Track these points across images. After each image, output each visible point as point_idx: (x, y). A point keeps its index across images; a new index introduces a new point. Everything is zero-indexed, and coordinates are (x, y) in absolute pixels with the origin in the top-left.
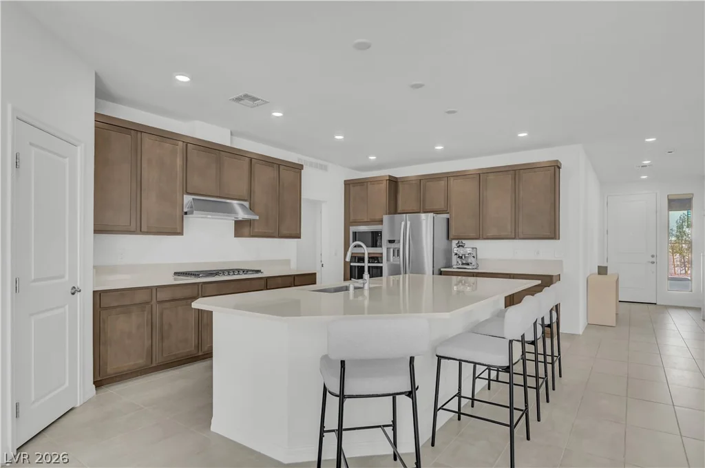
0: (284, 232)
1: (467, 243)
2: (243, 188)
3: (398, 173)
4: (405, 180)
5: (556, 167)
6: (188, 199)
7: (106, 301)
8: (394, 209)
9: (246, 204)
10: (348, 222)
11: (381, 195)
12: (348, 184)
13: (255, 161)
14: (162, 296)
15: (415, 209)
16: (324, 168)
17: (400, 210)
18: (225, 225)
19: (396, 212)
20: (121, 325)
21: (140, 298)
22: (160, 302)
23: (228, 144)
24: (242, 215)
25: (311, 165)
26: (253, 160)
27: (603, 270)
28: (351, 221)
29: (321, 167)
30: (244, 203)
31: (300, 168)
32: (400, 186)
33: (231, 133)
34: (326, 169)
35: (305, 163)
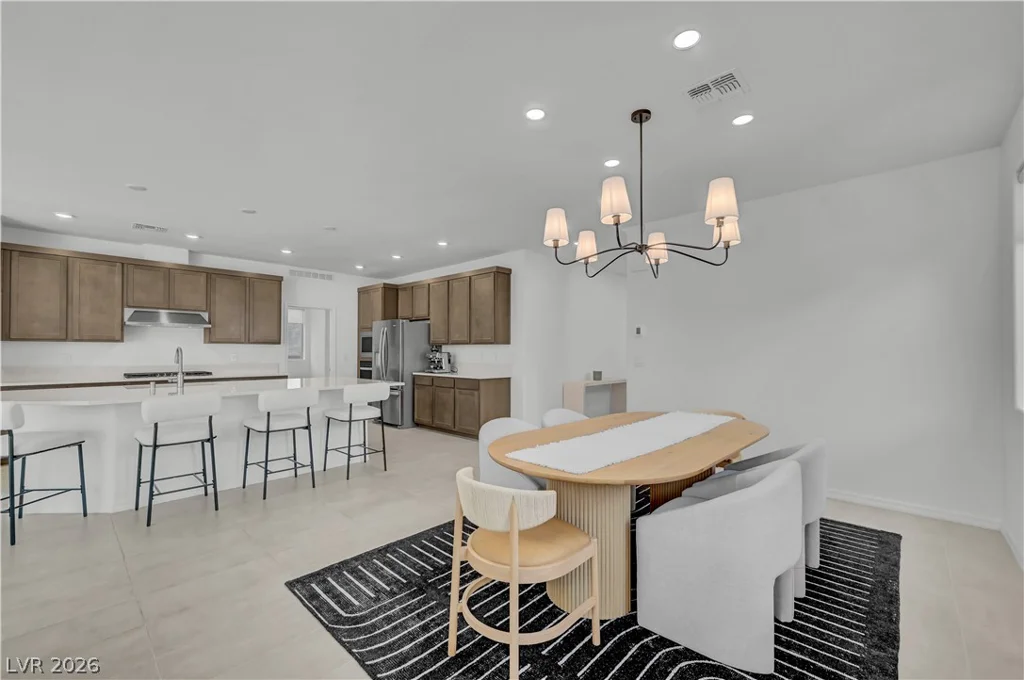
0: (256, 337)
5: (495, 272)
6: (129, 310)
9: (205, 314)
11: (379, 302)
12: (360, 292)
15: (409, 315)
17: (400, 315)
25: (308, 275)
26: (212, 275)
27: (598, 375)
28: (361, 329)
29: (323, 277)
30: (201, 313)
31: (279, 280)
32: (400, 293)
33: (190, 252)
34: (330, 278)
35: (300, 274)
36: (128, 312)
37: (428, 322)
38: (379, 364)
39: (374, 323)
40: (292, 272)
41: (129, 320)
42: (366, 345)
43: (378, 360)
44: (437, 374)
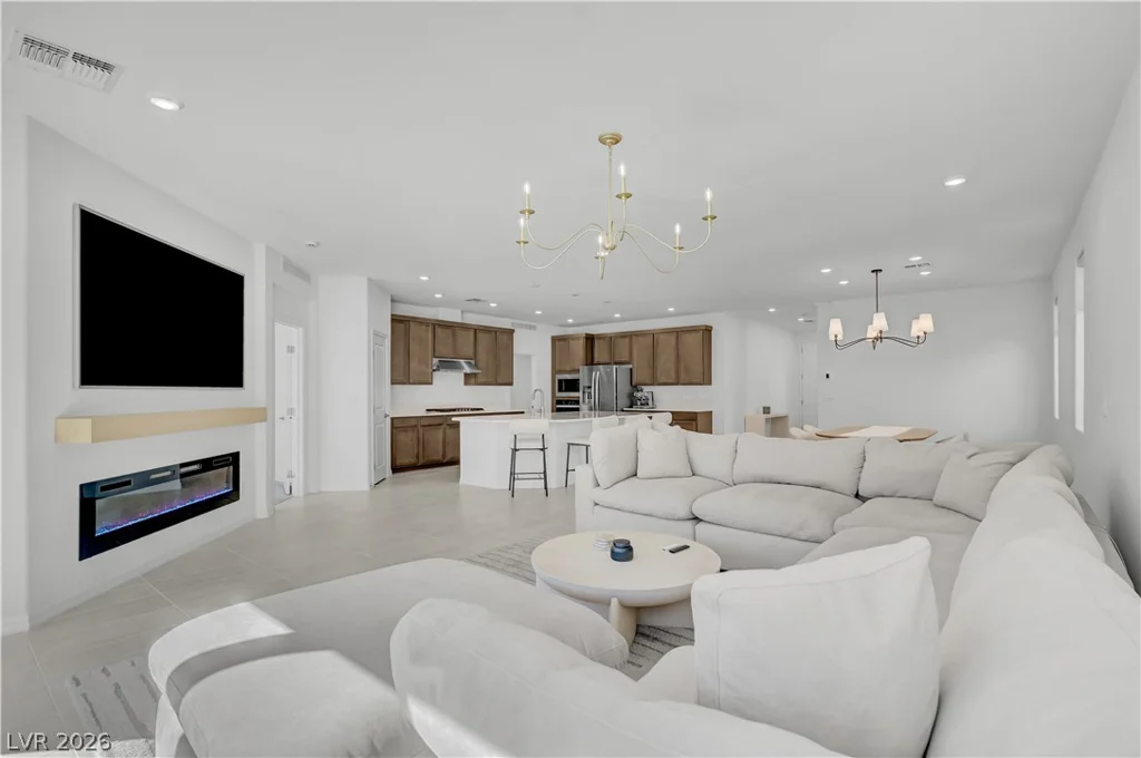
0: (500, 381)
1: (646, 389)
2: (470, 351)
3: (595, 330)
4: (601, 337)
5: (708, 330)
6: (436, 361)
7: (397, 424)
8: (590, 361)
9: (473, 362)
10: (555, 371)
11: (579, 349)
12: (555, 340)
13: (477, 330)
14: (424, 422)
15: (608, 361)
16: (532, 328)
17: (596, 360)
18: (458, 377)
19: (592, 364)
20: (404, 438)
21: (413, 422)
22: (423, 426)
23: (460, 321)
24: (467, 370)
25: (521, 326)
27: (767, 410)
28: (557, 372)
29: (530, 328)
30: (471, 361)
31: (512, 332)
32: (596, 342)
33: (462, 312)
34: (535, 328)
35: (516, 326)
37: (630, 366)
40: (512, 324)
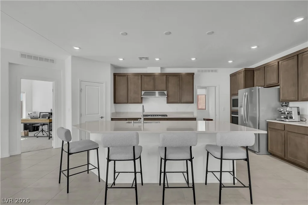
0: (184, 101)
4: (257, 69)
12: (231, 76)
15: (262, 84)
17: (255, 85)
25: (206, 71)
26: (168, 75)
28: (232, 94)
29: (212, 71)
30: (164, 92)
31: (193, 74)
32: (255, 72)
33: (161, 68)
34: (216, 71)
35: (202, 71)
36: (143, 92)
37: (279, 87)
38: (242, 113)
39: (239, 91)
40: (199, 71)
41: (143, 95)
42: (235, 103)
43: (242, 111)
44: (287, 122)
